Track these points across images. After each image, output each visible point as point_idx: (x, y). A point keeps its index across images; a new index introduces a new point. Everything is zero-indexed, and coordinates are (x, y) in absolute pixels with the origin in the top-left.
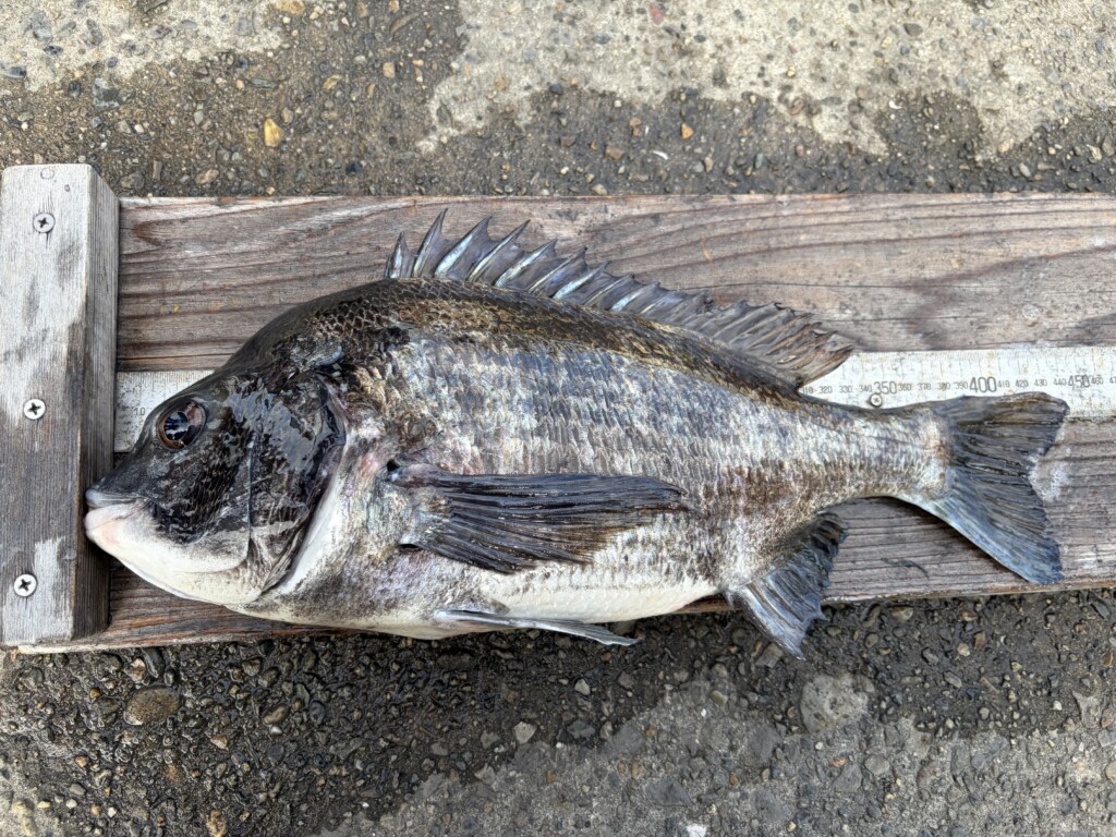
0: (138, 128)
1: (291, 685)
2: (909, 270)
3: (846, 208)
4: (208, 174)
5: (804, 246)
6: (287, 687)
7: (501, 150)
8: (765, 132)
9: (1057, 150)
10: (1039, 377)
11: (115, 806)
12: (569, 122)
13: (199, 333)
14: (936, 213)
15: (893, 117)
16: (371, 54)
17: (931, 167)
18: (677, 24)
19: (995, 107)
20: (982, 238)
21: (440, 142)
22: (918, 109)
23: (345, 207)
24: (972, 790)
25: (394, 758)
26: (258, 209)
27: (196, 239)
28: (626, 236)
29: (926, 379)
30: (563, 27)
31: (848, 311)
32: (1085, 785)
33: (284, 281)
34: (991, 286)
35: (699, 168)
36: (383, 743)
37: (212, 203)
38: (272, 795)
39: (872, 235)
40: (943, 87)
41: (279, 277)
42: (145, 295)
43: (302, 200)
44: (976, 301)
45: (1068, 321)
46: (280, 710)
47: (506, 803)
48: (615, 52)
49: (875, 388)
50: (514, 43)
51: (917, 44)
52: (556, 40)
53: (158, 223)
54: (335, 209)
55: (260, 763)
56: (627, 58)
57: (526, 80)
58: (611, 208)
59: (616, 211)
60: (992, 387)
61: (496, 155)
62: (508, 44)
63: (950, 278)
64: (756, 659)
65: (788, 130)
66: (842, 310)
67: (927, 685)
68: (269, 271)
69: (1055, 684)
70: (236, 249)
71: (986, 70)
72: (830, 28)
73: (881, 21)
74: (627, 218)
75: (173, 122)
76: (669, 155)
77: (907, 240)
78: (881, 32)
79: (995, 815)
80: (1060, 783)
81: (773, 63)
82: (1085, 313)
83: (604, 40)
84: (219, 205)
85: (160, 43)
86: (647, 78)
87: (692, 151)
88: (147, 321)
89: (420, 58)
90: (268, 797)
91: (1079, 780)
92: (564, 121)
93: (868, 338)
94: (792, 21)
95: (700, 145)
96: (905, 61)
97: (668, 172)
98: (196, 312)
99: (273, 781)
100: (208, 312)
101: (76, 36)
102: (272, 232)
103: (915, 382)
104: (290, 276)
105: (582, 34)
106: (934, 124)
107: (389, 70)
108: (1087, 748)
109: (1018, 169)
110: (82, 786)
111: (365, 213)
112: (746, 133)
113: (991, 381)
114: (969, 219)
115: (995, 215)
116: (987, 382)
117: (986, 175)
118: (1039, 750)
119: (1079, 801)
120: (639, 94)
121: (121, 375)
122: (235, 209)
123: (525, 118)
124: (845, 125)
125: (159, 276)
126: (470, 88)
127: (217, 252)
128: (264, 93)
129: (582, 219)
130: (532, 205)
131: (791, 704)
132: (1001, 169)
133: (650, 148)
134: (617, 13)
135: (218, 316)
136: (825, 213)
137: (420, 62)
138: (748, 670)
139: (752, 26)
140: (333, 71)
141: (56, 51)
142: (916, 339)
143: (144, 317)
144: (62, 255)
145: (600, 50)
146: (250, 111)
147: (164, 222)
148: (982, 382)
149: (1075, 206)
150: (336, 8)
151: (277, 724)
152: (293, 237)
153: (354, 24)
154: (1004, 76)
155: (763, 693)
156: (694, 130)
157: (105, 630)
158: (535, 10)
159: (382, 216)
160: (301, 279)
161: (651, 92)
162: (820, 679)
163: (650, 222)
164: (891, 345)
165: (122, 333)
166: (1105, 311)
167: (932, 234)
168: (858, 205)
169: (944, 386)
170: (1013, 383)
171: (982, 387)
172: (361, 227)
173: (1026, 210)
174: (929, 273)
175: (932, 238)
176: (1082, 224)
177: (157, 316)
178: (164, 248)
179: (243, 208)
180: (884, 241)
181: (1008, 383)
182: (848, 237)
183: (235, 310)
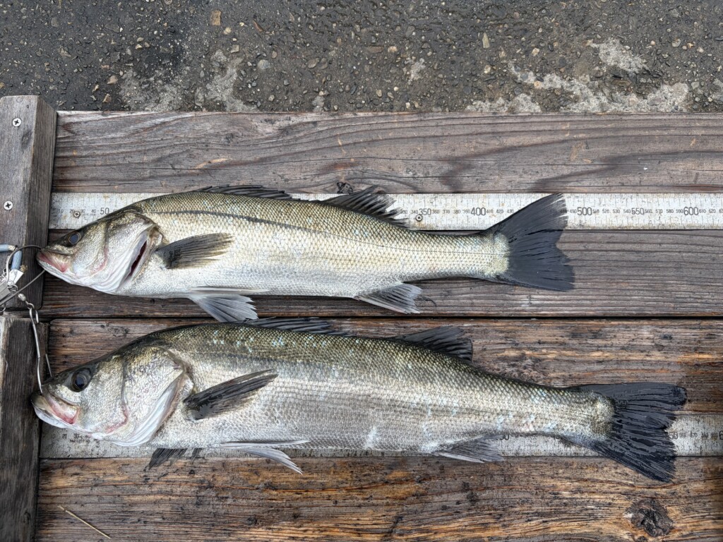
2: (446, 152)
3: (415, 119)
5: (391, 139)
10: (510, 208)
13: (90, 176)
14: (465, 122)
20: (488, 135)
23: (162, 117)
26: (121, 117)
27: (91, 131)
28: (299, 132)
29: (447, 208)
31: (411, 173)
33: (131, 152)
34: (490, 161)
37: (99, 114)
39: (428, 134)
41: (129, 150)
42: (66, 157)
44: (481, 168)
45: (531, 179)
49: (419, 212)
53: (74, 123)
54: (158, 118)
58: (293, 118)
59: (295, 120)
60: (483, 213)
63: (467, 157)
66: (407, 172)
68: (125, 147)
70: (110, 136)
74: (300, 124)
77: (447, 136)
82: (542, 175)
84: (103, 115)
88: (67, 169)
93: (419, 186)
98: (90, 166)
100: (95, 166)
102: (126, 129)
103: (442, 209)
104: (135, 150)
111: (171, 120)
113: (483, 210)
114: (482, 126)
115: (497, 123)
116: (481, 211)
121: (54, 193)
122: (110, 117)
125: (76, 148)
127: (101, 137)
129: (277, 124)
135: (100, 168)
136: (404, 122)
142: (446, 188)
143: (66, 167)
144: (24, 137)
147: (77, 123)
148: (478, 210)
152: (137, 131)
159: (179, 121)
160: (139, 151)
163: (311, 125)
164: (432, 190)
165: (55, 175)
166: (553, 175)
167: (461, 133)
168: (422, 118)
169: (457, 212)
170: (495, 211)
171: (478, 213)
172: (168, 127)
173: (514, 121)
174: (457, 153)
175: (461, 135)
176: (546, 129)
177: (72, 167)
178: (76, 135)
179: (114, 116)
180: (434, 136)
181: (492, 211)
182: (415, 134)
183: (107, 165)
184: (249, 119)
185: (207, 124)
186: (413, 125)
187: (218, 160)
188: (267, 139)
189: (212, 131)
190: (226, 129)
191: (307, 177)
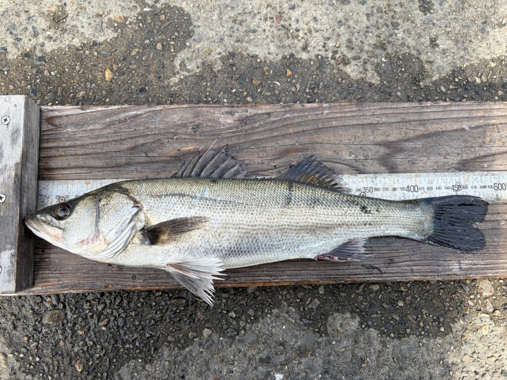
0: (52, 73)
1: (111, 310)
2: (382, 137)
3: (355, 109)
4: (81, 93)
5: (335, 127)
6: (109, 311)
7: (207, 82)
8: (324, 72)
9: (459, 79)
10: (438, 186)
11: (39, 357)
12: (237, 69)
13: (73, 164)
14: (395, 111)
15: (383, 65)
16: (152, 39)
17: (399, 88)
18: (287, 24)
19: (431, 60)
20: (416, 123)
21: (180, 78)
22: (395, 61)
23: (135, 110)
24: (401, 364)
25: (152, 341)
26: (98, 111)
27: (72, 124)
28: (255, 122)
29: (386, 186)
30: (236, 26)
31: (353, 156)
32: (453, 364)
33: (108, 142)
34: (419, 144)
35: (293, 89)
36: (148, 335)
37: (79, 109)
38: (102, 355)
39: (366, 122)
40: (408, 51)
41: (106, 140)
42: (51, 148)
43: (117, 107)
44: (411, 151)
45: (454, 160)
46: (106, 320)
47: (198, 362)
48: (259, 37)
49: (363, 190)
50: (214, 34)
51: (396, 31)
52: (233, 32)
53: (56, 117)
54: (131, 111)
55: (97, 342)
56: (264, 39)
57: (219, 50)
58: (249, 110)
59: (251, 111)
60: (416, 190)
61: (204, 84)
62: (211, 34)
63: (400, 141)
64: (308, 305)
65: (335, 71)
66: (350, 155)
67: (383, 318)
68: (102, 138)
69: (441, 320)
70: (88, 128)
71: (428, 43)
72: (357, 25)
73: (381, 21)
74: (256, 115)
75: (67, 70)
76: (280, 83)
77: (382, 124)
78: (380, 26)
79: (411, 375)
80: (441, 363)
81: (330, 41)
82: (462, 157)
83: (254, 31)
84: (82, 109)
85: (62, 36)
86: (273, 48)
87: (291, 81)
88: (51, 159)
89: (173, 41)
90: (100, 356)
91: (450, 362)
92: (234, 69)
93: (361, 167)
94: (340, 22)
95: (295, 79)
96: (391, 39)
97: (280, 91)
98: (72, 155)
99: (102, 349)
100: (77, 155)
101: (27, 33)
102: (103, 121)
103: (381, 187)
104: (111, 139)
105: (244, 29)
106: (402, 68)
107: (159, 46)
108: (455, 348)
109: (440, 88)
110: (26, 348)
111: (143, 112)
112: (315, 73)
113: (416, 187)
114: (411, 114)
115: (422, 113)
116: (414, 188)
117: (425, 92)
118: (433, 348)
119: (450, 371)
120: (268, 56)
121: (40, 181)
122: (88, 111)
123: (218, 67)
124: (361, 69)
125: (55, 140)
126: (194, 54)
127: (81, 129)
128: (106, 57)
129: (237, 115)
130: (215, 109)
131: (322, 325)
132: (431, 89)
133: (272, 81)
134: (261, 19)
135: (81, 157)
136: (345, 112)
137: (173, 43)
138: (304, 309)
139: (321, 24)
140: (136, 47)
141: (19, 40)
142: (383, 168)
143: (50, 157)
144: (13, 134)
145: (252, 36)
146: (100, 65)
147: (59, 117)
148: (412, 187)
149: (461, 108)
150: (137, 19)
151: (105, 326)
152: (112, 123)
153: (145, 26)
154: (437, 45)
155: (310, 319)
156: (292, 72)
157: (32, 287)
158: (224, 18)
159: (150, 113)
160: (116, 141)
161: (274, 55)
162: (336, 314)
163: (266, 116)
164: (372, 170)
165: (40, 164)
166: (472, 156)
167: (393, 121)
168: (360, 108)
169: (394, 189)
170: (426, 188)
171: (412, 190)
172: (141, 118)
173: (437, 110)
174: (391, 139)
175: (393, 123)
176: (464, 116)
177: (55, 157)
178: (58, 128)
179: (92, 110)
180: (371, 124)
181: (423, 188)
182: (355, 122)
183: (88, 154)
184: (212, 111)
185: (175, 116)
186: (353, 114)
187: (187, 148)
188: (228, 129)
189: (179, 122)
190: (192, 120)
191: (264, 161)
